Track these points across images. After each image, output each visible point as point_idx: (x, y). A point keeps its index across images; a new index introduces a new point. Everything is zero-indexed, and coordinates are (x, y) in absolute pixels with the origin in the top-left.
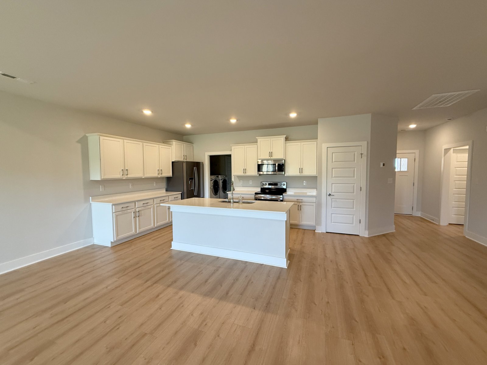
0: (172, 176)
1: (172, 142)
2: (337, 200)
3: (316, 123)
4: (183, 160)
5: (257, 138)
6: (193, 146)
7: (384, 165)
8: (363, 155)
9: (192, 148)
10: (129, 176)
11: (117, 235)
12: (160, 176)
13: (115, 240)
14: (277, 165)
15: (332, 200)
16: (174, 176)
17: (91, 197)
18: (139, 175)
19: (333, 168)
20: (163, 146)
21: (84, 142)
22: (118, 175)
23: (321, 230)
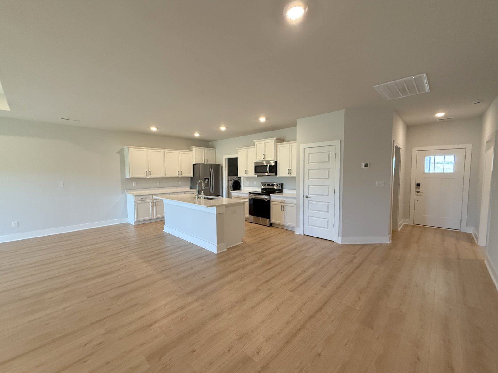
0: (193, 176)
1: (192, 149)
2: (314, 202)
3: (295, 125)
4: (204, 163)
5: (254, 141)
6: (215, 151)
7: (366, 165)
8: (336, 155)
9: (214, 152)
10: (152, 176)
11: (138, 217)
12: (180, 176)
13: (136, 220)
14: (268, 166)
15: (309, 202)
16: (195, 176)
17: (126, 190)
18: (161, 175)
19: (310, 169)
20: (184, 152)
21: (122, 153)
22: (143, 176)
23: (299, 231)
